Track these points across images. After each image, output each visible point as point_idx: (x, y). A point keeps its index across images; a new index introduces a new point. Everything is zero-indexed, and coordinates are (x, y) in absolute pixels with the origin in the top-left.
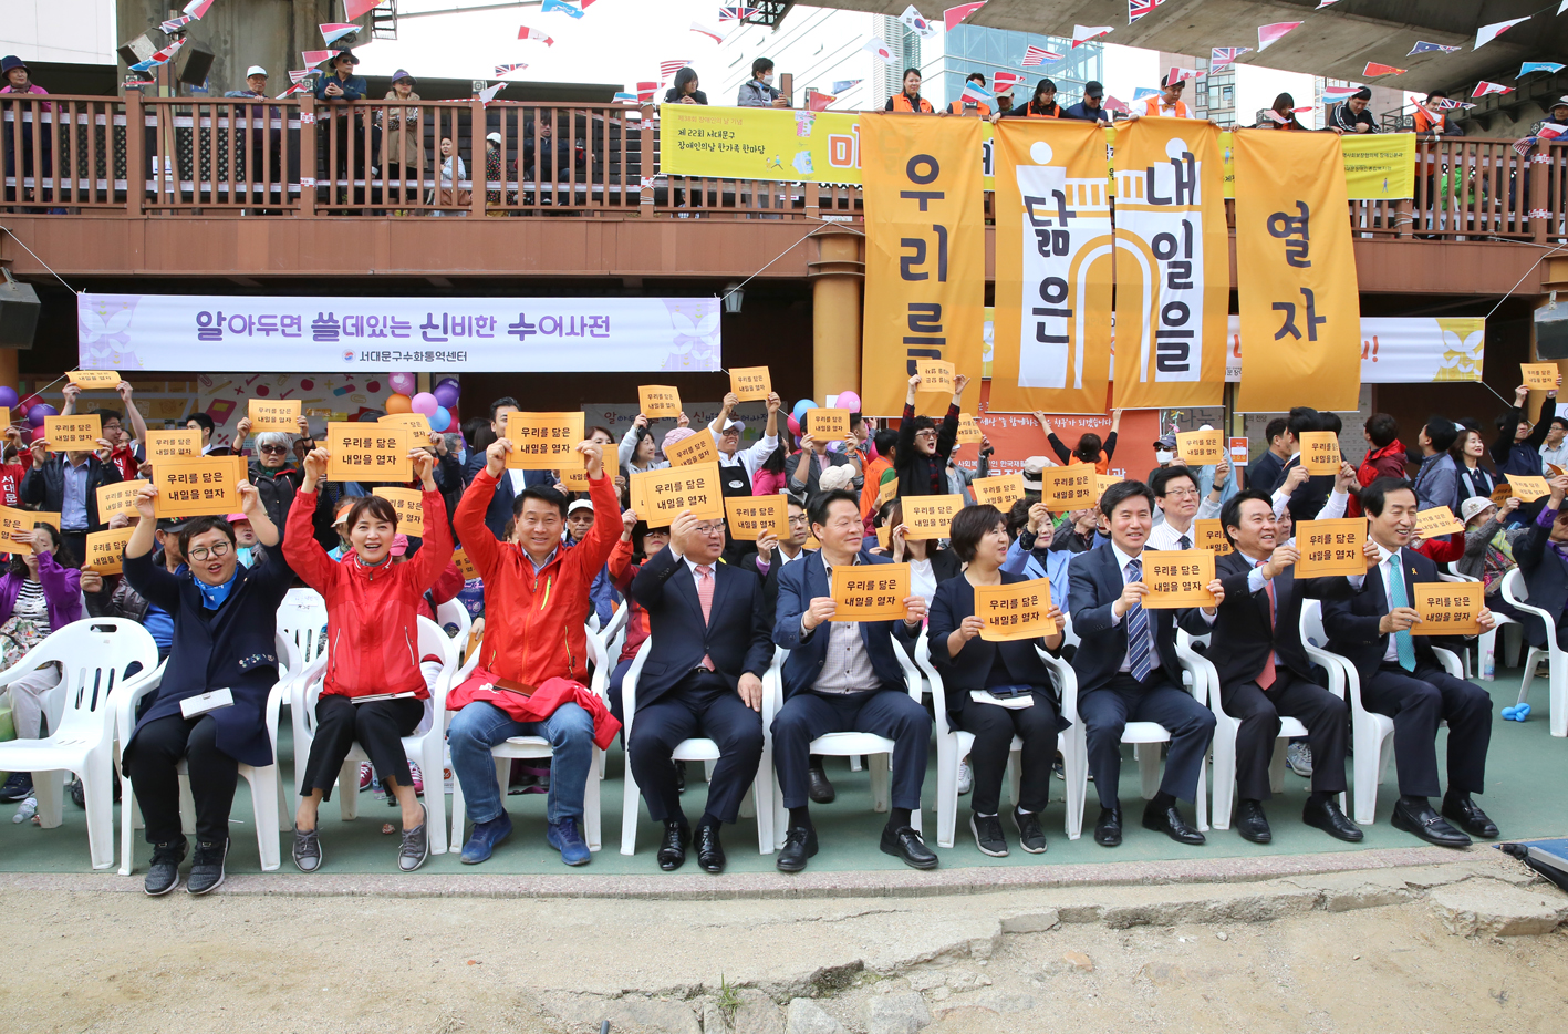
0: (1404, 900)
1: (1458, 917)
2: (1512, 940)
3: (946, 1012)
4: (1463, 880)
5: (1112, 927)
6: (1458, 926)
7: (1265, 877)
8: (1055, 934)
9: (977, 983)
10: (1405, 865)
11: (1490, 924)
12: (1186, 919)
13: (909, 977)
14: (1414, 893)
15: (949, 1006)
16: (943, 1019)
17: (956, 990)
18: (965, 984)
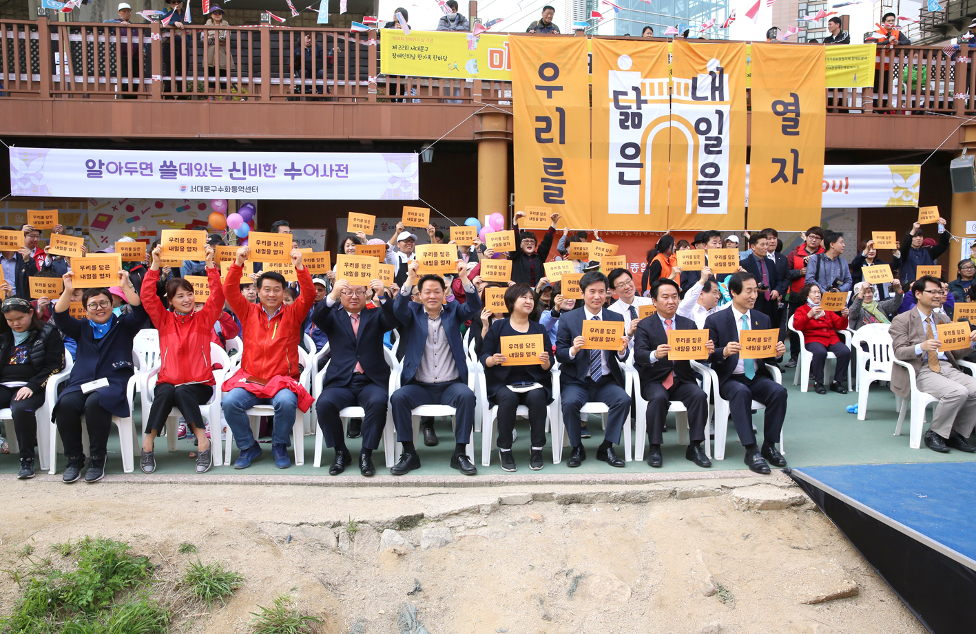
0: (719, 494)
1: (740, 500)
2: (766, 512)
3: (461, 537)
4: (753, 485)
5: (560, 504)
6: (740, 505)
7: (648, 482)
8: (529, 506)
9: (480, 525)
10: (725, 478)
11: (754, 504)
12: (600, 501)
13: (445, 521)
14: (725, 490)
15: (463, 534)
16: (459, 540)
17: (468, 528)
18: (474, 525)
